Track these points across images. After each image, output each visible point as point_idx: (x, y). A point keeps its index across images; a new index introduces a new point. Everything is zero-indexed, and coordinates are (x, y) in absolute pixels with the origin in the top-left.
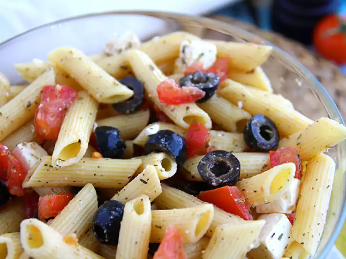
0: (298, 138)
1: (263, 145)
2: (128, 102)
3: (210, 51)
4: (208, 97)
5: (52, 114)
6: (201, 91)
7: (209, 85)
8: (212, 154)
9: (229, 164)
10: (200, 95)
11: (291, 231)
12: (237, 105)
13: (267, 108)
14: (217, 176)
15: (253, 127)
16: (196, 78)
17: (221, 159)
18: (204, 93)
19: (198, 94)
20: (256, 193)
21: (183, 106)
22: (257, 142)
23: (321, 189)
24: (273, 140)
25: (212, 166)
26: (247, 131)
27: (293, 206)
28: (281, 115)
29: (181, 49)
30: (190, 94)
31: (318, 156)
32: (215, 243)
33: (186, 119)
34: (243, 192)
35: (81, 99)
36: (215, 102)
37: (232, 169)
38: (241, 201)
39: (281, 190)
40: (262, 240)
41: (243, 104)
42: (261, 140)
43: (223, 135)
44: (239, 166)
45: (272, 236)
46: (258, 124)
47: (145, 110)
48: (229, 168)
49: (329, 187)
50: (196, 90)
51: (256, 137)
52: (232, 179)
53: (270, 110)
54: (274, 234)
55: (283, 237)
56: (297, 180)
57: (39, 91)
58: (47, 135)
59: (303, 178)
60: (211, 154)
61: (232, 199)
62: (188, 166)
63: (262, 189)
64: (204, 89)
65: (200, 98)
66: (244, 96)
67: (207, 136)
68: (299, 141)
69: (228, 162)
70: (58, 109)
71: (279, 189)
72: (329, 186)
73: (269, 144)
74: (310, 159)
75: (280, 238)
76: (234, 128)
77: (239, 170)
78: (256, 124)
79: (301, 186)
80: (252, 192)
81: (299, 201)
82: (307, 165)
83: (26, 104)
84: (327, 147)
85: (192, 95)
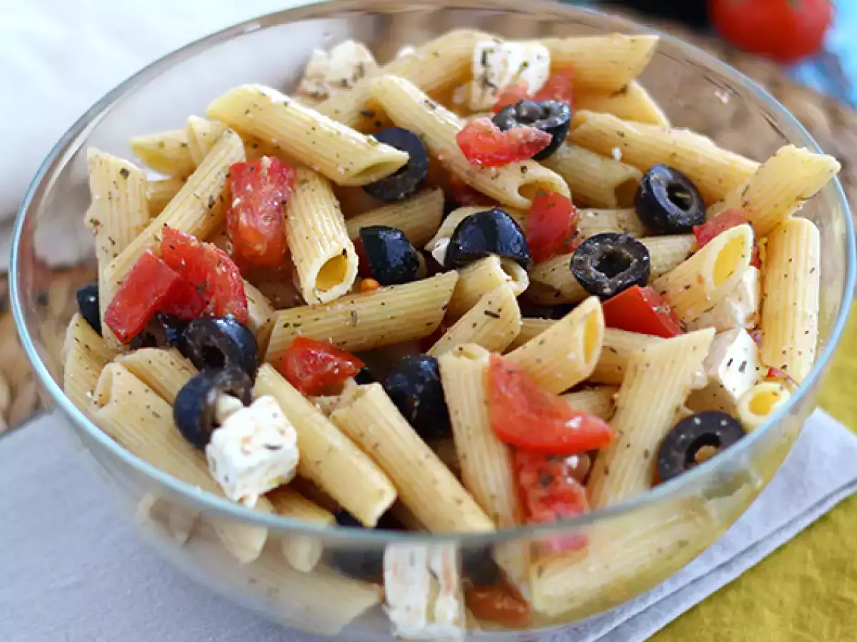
0: (743, 194)
1: (679, 217)
2: (399, 177)
3: (539, 57)
4: (554, 145)
5: (264, 215)
6: (544, 133)
7: (556, 122)
8: (592, 241)
9: (627, 253)
10: (542, 142)
11: (760, 356)
12: (611, 157)
13: (672, 151)
14: (610, 276)
15: (654, 188)
16: (524, 113)
17: (610, 247)
18: (549, 137)
19: (540, 139)
20: (689, 290)
21: (514, 167)
22: (667, 213)
23: (800, 274)
24: (693, 209)
25: (596, 263)
26: (642, 196)
27: (755, 314)
28: (701, 161)
29: (477, 58)
30: (524, 141)
31: (785, 222)
32: (635, 376)
33: (523, 190)
34: (664, 295)
35: (305, 181)
36: (565, 156)
37: (636, 260)
38: (663, 310)
39: (730, 277)
40: (711, 373)
41: (623, 151)
42: (672, 209)
43: (596, 214)
44: (646, 253)
45: (729, 364)
46: (662, 182)
47: (435, 189)
48: (629, 261)
49: (814, 272)
50: (534, 131)
51: (662, 203)
52: (640, 277)
53: (679, 153)
54: (731, 361)
55: (747, 367)
56: (753, 269)
57: (223, 175)
58: (264, 256)
59: (763, 266)
60: (589, 243)
61: (647, 307)
62: (544, 275)
63: (700, 280)
64: (548, 130)
65: (543, 148)
66: (622, 135)
67: (572, 214)
68: (746, 198)
69: (624, 251)
70: (273, 203)
71: (730, 275)
72: (813, 269)
73: (689, 216)
74: (771, 231)
75: (742, 368)
76: (612, 200)
77: (648, 261)
78: (658, 182)
79: (762, 280)
80: (681, 289)
81: (765, 303)
82: (766, 245)
83: (207, 203)
84: (800, 198)
85: (528, 143)
